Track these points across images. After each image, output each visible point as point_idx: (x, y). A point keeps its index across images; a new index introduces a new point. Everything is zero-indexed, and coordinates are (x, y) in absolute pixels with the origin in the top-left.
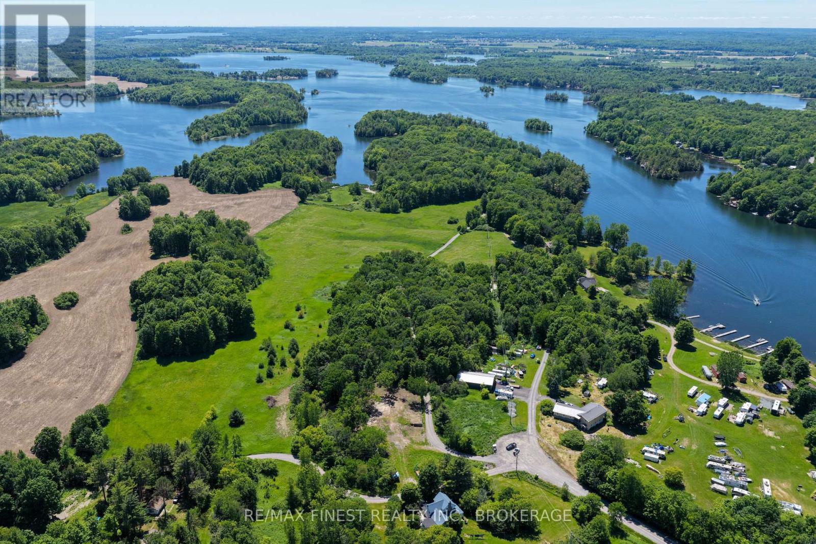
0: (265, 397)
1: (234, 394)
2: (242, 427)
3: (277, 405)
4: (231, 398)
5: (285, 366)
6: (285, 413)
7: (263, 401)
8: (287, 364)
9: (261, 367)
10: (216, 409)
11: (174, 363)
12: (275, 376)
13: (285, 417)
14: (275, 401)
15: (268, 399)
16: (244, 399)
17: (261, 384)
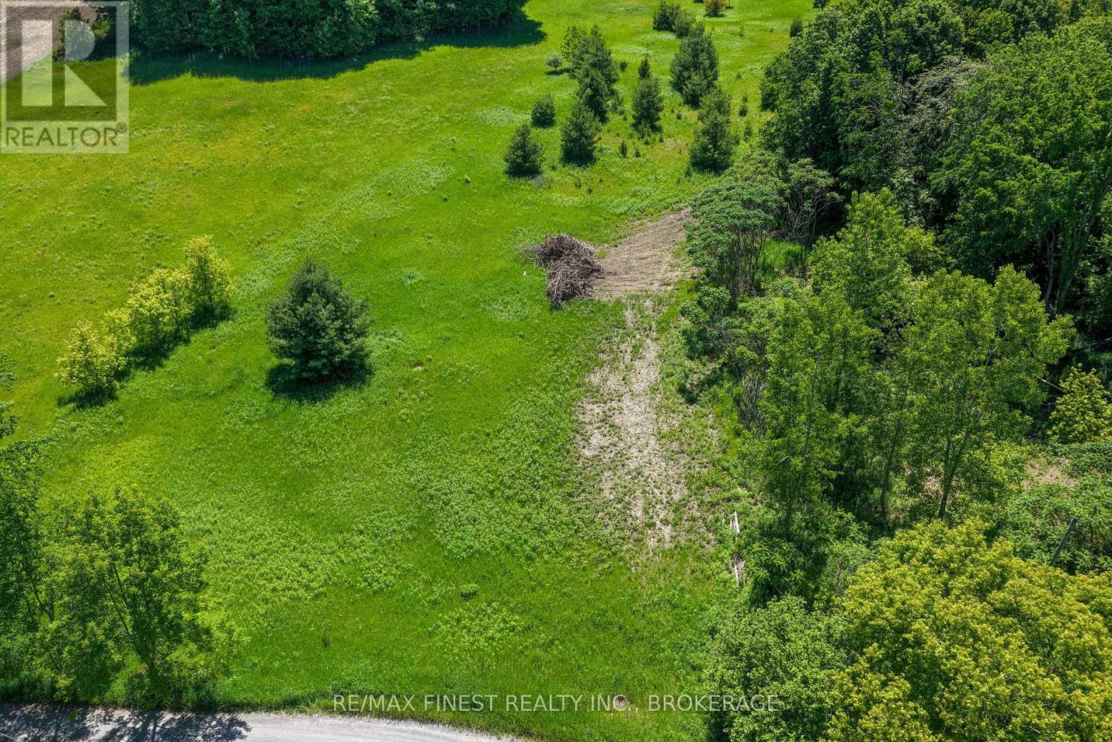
0: (534, 240)
1: (374, 209)
2: (346, 402)
3: (605, 291)
4: (359, 227)
5: (656, 129)
6: (652, 351)
7: (524, 259)
8: (665, 119)
9: (544, 119)
10: (219, 264)
11: (188, 76)
12: (602, 159)
13: (646, 373)
14: (591, 271)
15: (553, 253)
16: (419, 241)
17: (525, 187)
